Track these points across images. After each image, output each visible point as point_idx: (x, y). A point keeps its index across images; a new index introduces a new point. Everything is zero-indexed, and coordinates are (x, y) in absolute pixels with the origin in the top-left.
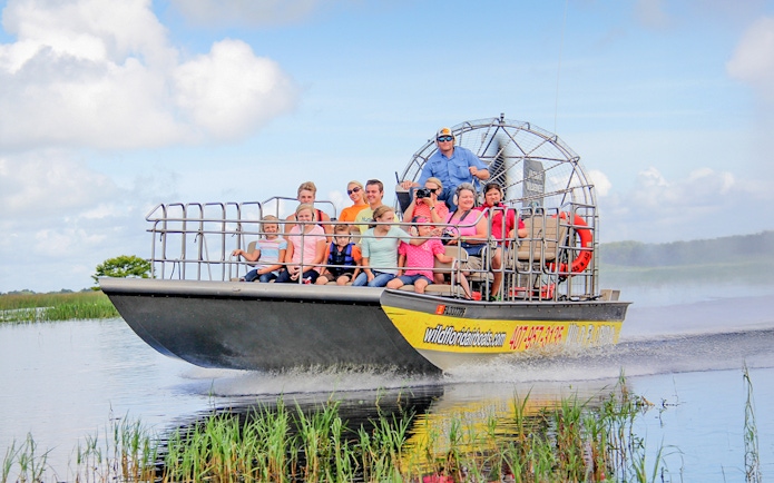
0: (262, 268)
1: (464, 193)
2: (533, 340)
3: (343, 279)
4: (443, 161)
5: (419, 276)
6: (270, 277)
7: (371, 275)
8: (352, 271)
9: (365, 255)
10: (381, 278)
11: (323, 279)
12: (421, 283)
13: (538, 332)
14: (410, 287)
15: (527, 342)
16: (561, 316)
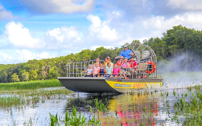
0: (88, 74)
1: (125, 59)
2: (138, 86)
3: (102, 76)
4: (124, 52)
5: (116, 75)
6: (89, 76)
7: (107, 75)
8: (104, 74)
9: (106, 71)
10: (109, 75)
11: (99, 76)
12: (116, 76)
13: (140, 85)
14: (114, 77)
15: (137, 86)
16: (145, 81)
